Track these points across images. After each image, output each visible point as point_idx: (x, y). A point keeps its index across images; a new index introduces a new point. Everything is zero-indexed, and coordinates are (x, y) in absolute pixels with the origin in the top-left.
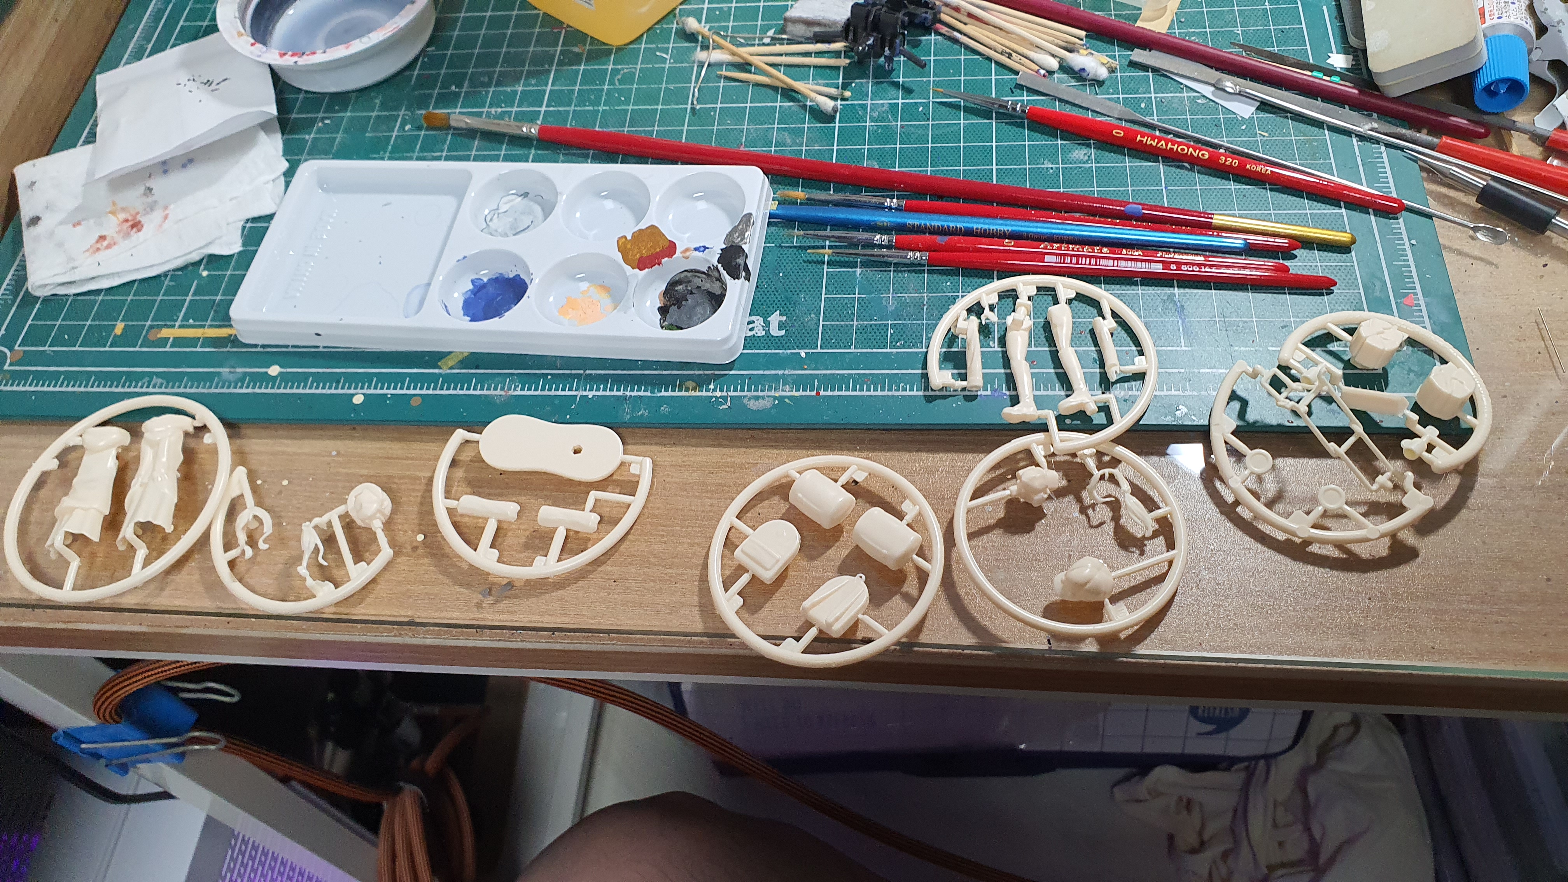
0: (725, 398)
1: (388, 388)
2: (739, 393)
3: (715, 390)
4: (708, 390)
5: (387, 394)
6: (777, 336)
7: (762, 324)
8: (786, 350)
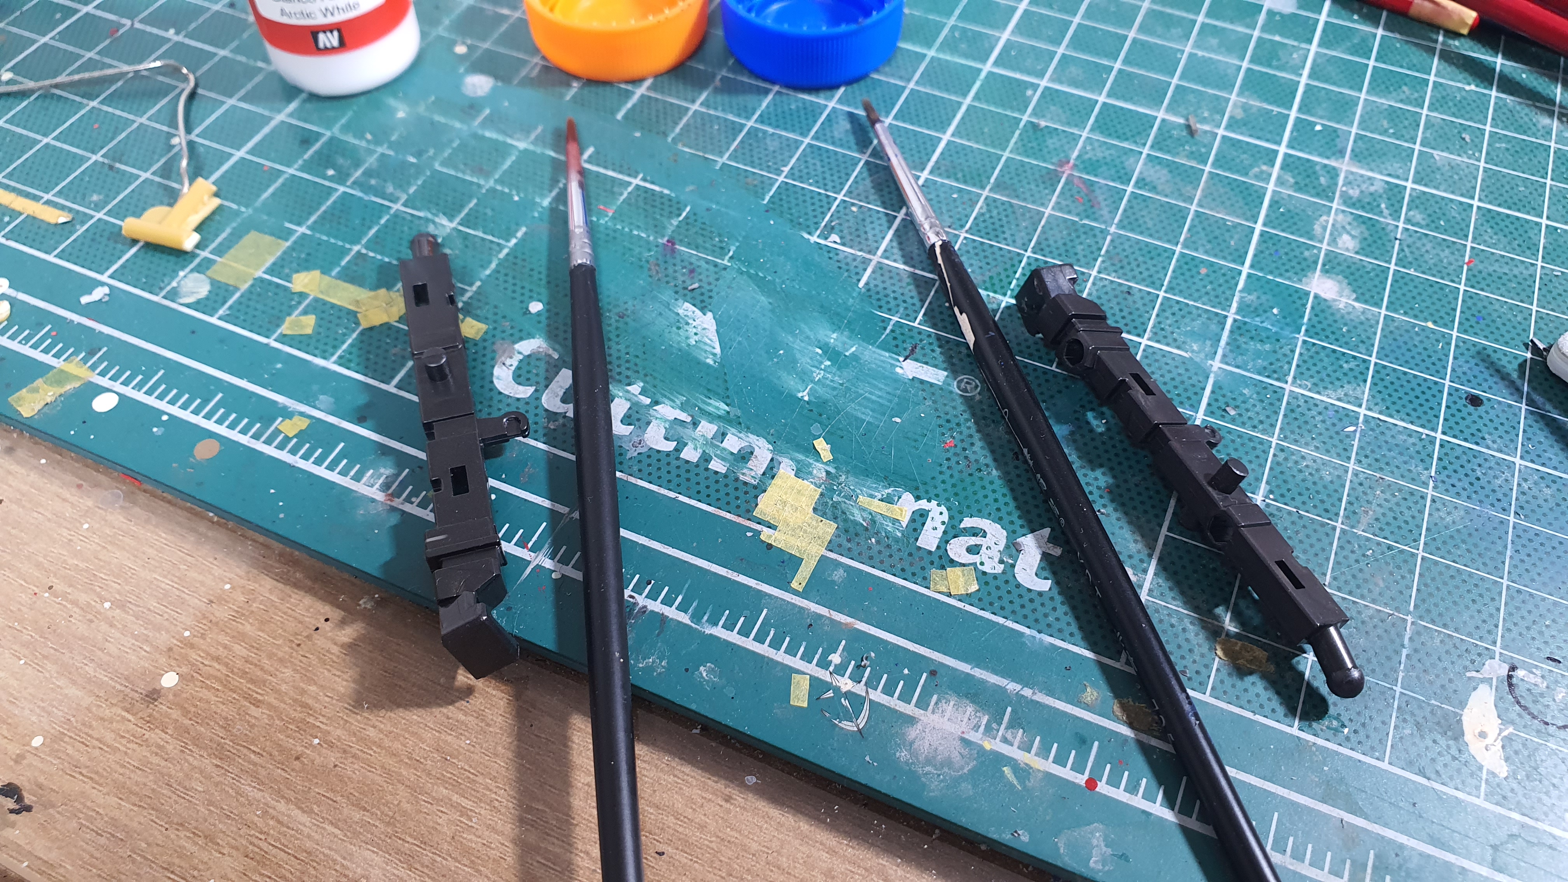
0: (857, 701)
1: (174, 401)
2: (893, 702)
3: (840, 670)
4: (824, 664)
5: (164, 413)
6: (1029, 590)
7: (1001, 547)
8: (1040, 632)
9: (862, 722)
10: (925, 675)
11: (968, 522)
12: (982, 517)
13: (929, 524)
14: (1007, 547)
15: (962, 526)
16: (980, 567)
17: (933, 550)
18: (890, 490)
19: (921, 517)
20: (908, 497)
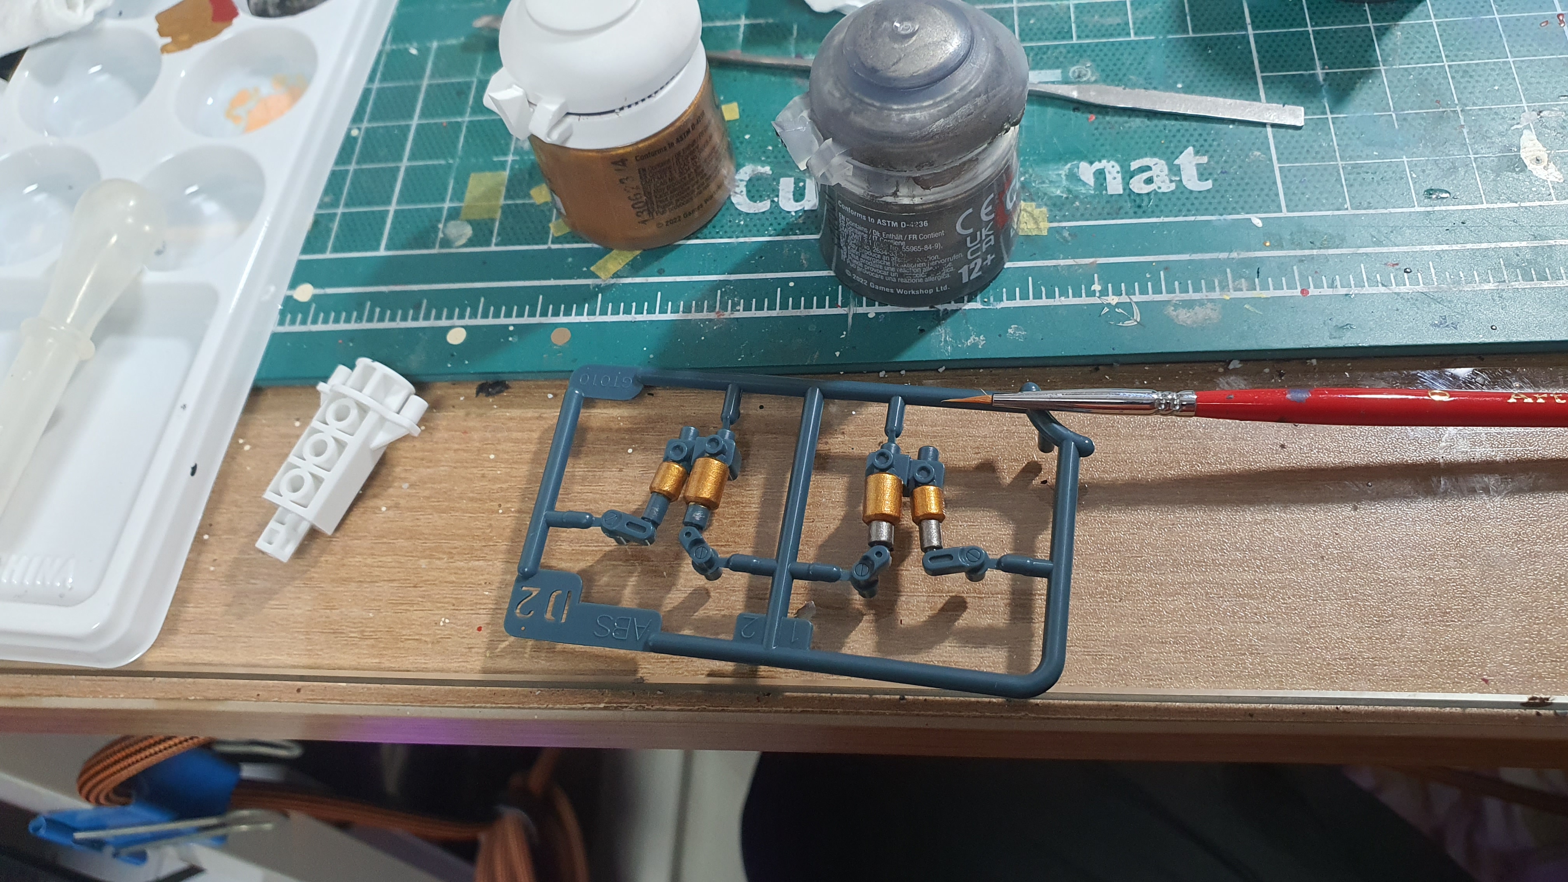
0: (1126, 306)
1: (508, 315)
2: (1151, 297)
3: (1104, 293)
4: (1091, 294)
5: (508, 326)
6: (1200, 192)
7: (1166, 171)
8: (1221, 215)
9: (1137, 317)
10: (1162, 273)
11: (1135, 165)
12: (1142, 157)
13: (1109, 177)
14: (1170, 170)
15: (1132, 169)
16: (1159, 191)
17: (1121, 192)
18: (1069, 165)
19: (1100, 175)
20: (1084, 165)
